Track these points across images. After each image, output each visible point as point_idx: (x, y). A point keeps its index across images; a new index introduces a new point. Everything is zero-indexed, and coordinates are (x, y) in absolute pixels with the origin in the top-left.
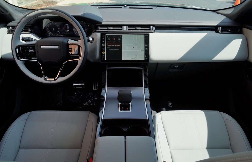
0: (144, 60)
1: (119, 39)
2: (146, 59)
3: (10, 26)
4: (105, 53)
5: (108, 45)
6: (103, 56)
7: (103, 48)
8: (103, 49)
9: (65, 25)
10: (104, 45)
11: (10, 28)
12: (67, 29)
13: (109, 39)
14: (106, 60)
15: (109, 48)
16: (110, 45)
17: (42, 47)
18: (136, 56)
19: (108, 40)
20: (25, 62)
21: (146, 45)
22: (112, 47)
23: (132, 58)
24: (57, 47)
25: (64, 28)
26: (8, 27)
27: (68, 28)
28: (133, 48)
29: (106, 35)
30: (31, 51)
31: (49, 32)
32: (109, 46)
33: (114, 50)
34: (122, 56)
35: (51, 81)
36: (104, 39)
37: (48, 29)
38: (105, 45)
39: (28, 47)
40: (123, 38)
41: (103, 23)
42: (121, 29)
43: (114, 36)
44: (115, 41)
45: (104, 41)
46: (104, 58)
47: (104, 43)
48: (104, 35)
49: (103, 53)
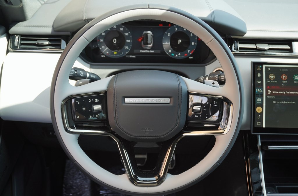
1: (296, 77)
3: (17, 35)
4: (262, 110)
5: (270, 92)
6: (259, 118)
7: (258, 97)
8: (259, 100)
9: (145, 32)
10: (261, 91)
11: (17, 39)
12: (149, 42)
13: (272, 77)
14: (264, 126)
15: (273, 100)
16: (274, 92)
17: (127, 100)
19: (269, 80)
20: (78, 135)
22: (279, 97)
24: (167, 100)
25: (140, 40)
26: (10, 37)
27: (150, 39)
29: (264, 66)
30: (97, 107)
31: (103, 47)
32: (272, 94)
33: (285, 102)
35: (147, 186)
36: (259, 75)
37: (102, 40)
38: (263, 90)
39: (91, 98)
41: (249, 35)
42: (291, 50)
43: (284, 70)
44: (286, 82)
45: (259, 82)
46: (259, 124)
47: (260, 87)
48: (261, 67)
49: (259, 110)
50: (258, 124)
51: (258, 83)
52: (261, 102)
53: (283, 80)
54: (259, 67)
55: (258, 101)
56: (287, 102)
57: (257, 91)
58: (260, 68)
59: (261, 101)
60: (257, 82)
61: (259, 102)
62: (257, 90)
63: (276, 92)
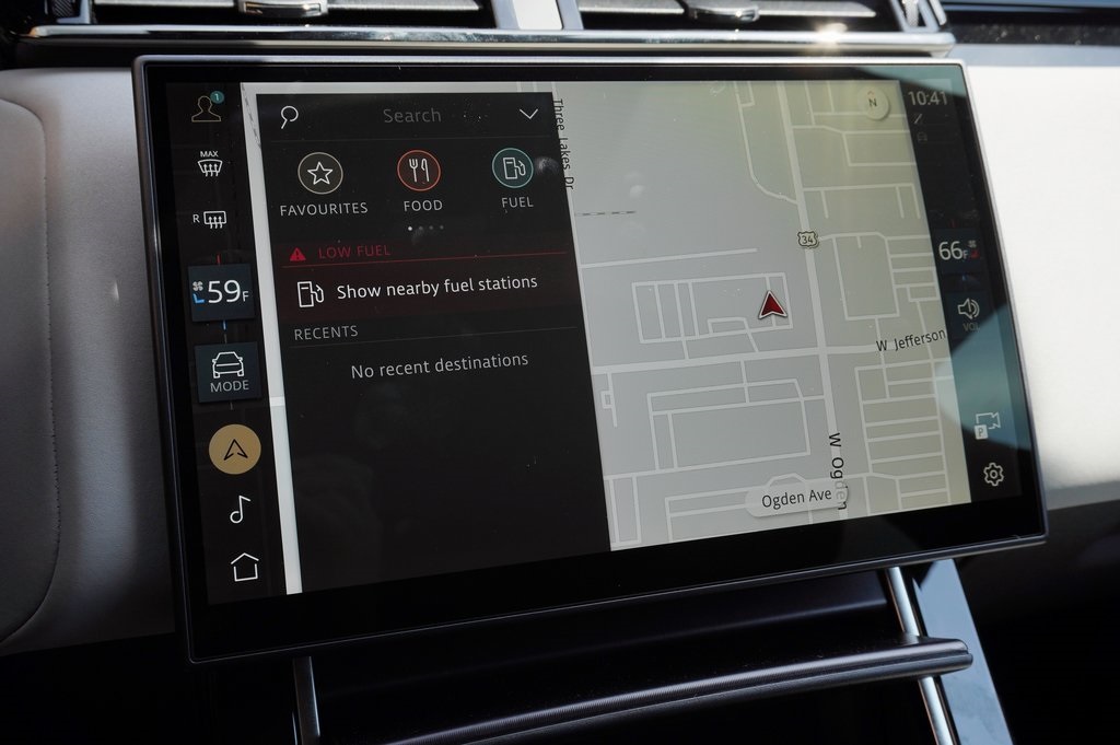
0: (965, 497)
1: (513, 168)
2: (994, 475)
4: (265, 448)
5: (318, 295)
6: (237, 516)
7: (217, 342)
8: (221, 369)
10: (239, 293)
13: (321, 173)
14: (293, 584)
15: (347, 353)
16: (346, 292)
18: (835, 440)
19: (305, 198)
21: (955, 252)
22: (391, 329)
23: (766, 489)
28: (771, 306)
29: (250, 91)
32: (333, 311)
33: (443, 366)
34: (609, 479)
36: (210, 166)
38: (252, 284)
40: (569, 134)
42: (482, 22)
43: (411, 118)
44: (437, 205)
45: (216, 221)
46: (245, 568)
47: (224, 262)
48: (217, 97)
49: (230, 450)
50: (242, 572)
51: (201, 226)
52: (244, 385)
53: (412, 196)
54: (205, 103)
55: (217, 375)
56: (462, 364)
57: (205, 294)
58: (216, 107)
59: (241, 373)
60: (196, 218)
61: (233, 386)
62: (198, 286)
63: (362, 293)
